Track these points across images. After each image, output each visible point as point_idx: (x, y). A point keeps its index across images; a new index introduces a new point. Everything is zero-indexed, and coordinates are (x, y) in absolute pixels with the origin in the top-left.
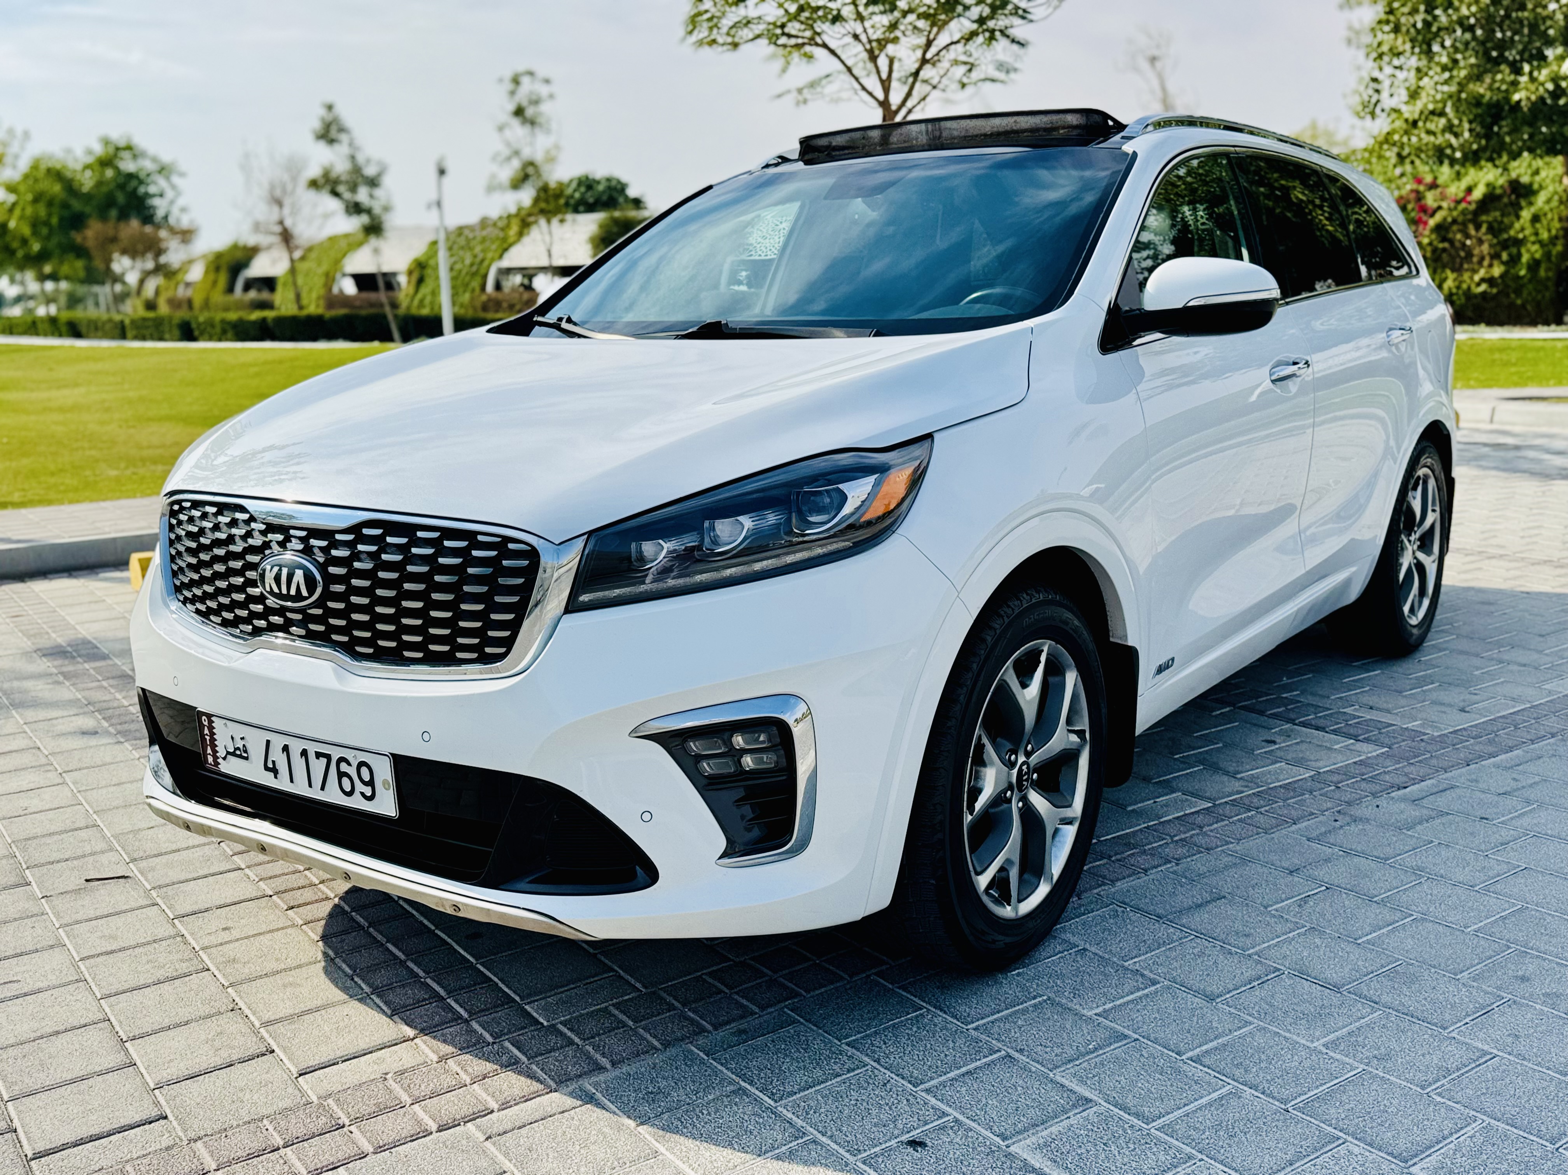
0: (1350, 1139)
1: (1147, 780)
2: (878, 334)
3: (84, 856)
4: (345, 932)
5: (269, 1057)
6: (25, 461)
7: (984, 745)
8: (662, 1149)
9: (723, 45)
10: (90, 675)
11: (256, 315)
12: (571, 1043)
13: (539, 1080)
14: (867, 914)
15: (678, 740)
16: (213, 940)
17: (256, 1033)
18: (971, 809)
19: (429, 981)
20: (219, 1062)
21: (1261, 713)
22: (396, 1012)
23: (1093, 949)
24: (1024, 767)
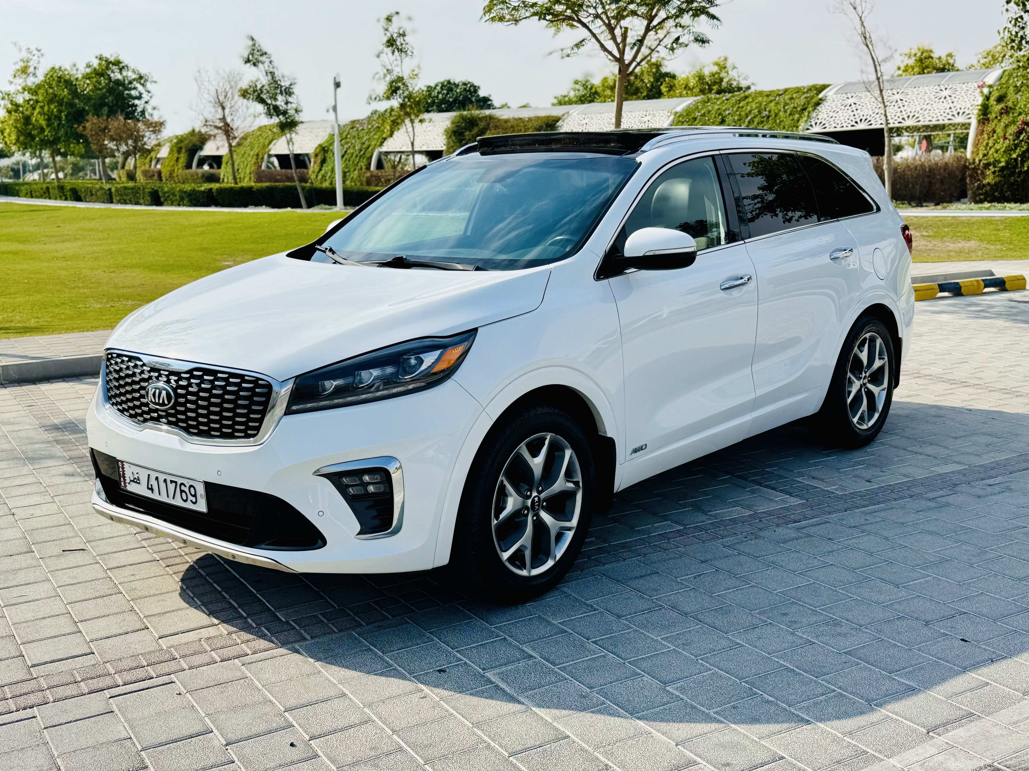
0: (646, 675)
1: (655, 514)
2: (478, 269)
3: (62, 539)
4: (194, 578)
5: (146, 630)
6: (39, 296)
7: (505, 486)
8: (323, 671)
9: (508, 21)
10: (72, 443)
11: (205, 186)
12: (294, 628)
13: (274, 643)
14: (435, 566)
15: (337, 477)
16: (126, 580)
17: (141, 620)
18: (497, 517)
19: (231, 601)
20: (121, 632)
21: (746, 479)
22: (211, 613)
23: (574, 595)
24: (536, 499)
